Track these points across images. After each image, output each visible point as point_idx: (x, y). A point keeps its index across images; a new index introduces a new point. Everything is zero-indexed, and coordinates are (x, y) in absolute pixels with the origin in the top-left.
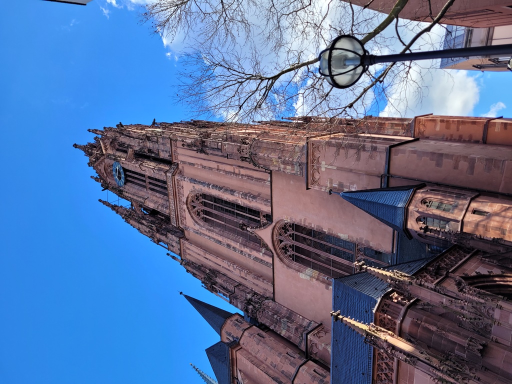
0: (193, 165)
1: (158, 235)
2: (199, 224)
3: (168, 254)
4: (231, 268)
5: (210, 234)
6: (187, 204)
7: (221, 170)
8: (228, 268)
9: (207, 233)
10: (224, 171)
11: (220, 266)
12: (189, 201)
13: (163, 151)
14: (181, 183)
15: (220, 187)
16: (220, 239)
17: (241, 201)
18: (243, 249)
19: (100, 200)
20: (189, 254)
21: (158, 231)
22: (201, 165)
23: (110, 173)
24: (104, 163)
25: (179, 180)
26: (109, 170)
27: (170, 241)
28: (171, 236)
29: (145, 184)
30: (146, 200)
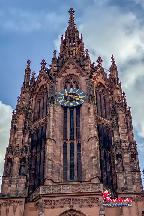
1: (17, 160)
6: (71, 210)
13: (125, 178)
14: (96, 205)
19: (29, 62)
21: (23, 160)
23: (67, 82)
24: (78, 74)
25: (98, 202)
26: (71, 81)
27: (16, 180)
28: (24, 182)
29: (69, 137)
30: (53, 141)
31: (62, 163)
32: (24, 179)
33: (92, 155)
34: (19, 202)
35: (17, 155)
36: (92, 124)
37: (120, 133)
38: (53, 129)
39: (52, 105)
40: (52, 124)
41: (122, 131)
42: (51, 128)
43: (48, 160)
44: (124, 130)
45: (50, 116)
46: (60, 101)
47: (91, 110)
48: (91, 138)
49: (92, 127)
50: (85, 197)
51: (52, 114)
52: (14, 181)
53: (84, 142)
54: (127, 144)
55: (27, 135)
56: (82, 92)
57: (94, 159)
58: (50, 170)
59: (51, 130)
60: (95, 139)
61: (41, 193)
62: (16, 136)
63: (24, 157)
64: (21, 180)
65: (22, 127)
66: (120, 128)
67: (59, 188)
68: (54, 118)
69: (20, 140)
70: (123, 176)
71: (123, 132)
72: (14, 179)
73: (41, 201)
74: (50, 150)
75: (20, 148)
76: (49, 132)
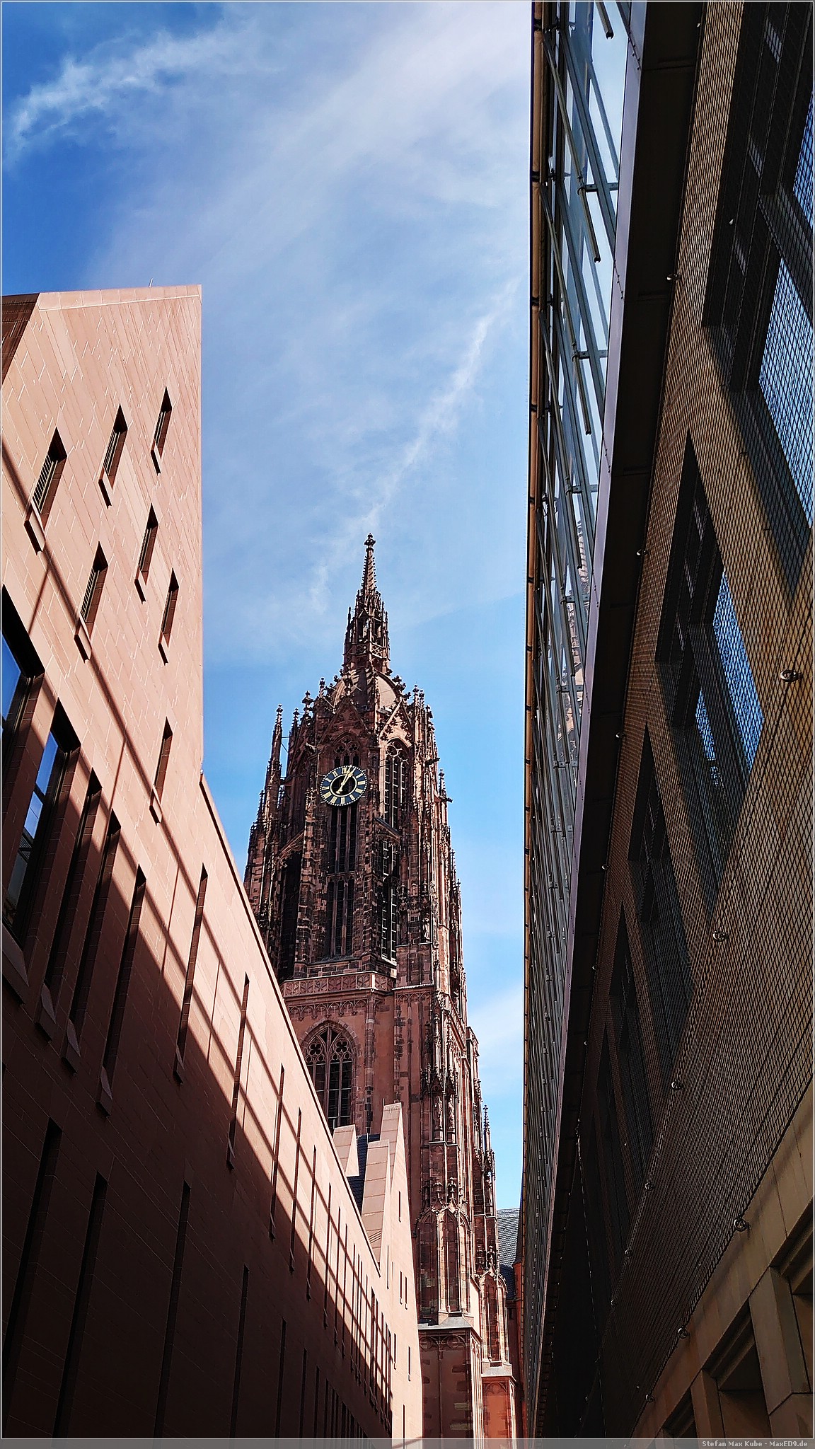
23: (341, 749)
24: (357, 732)
25: (365, 1006)
26: (347, 747)
46: (326, 796)
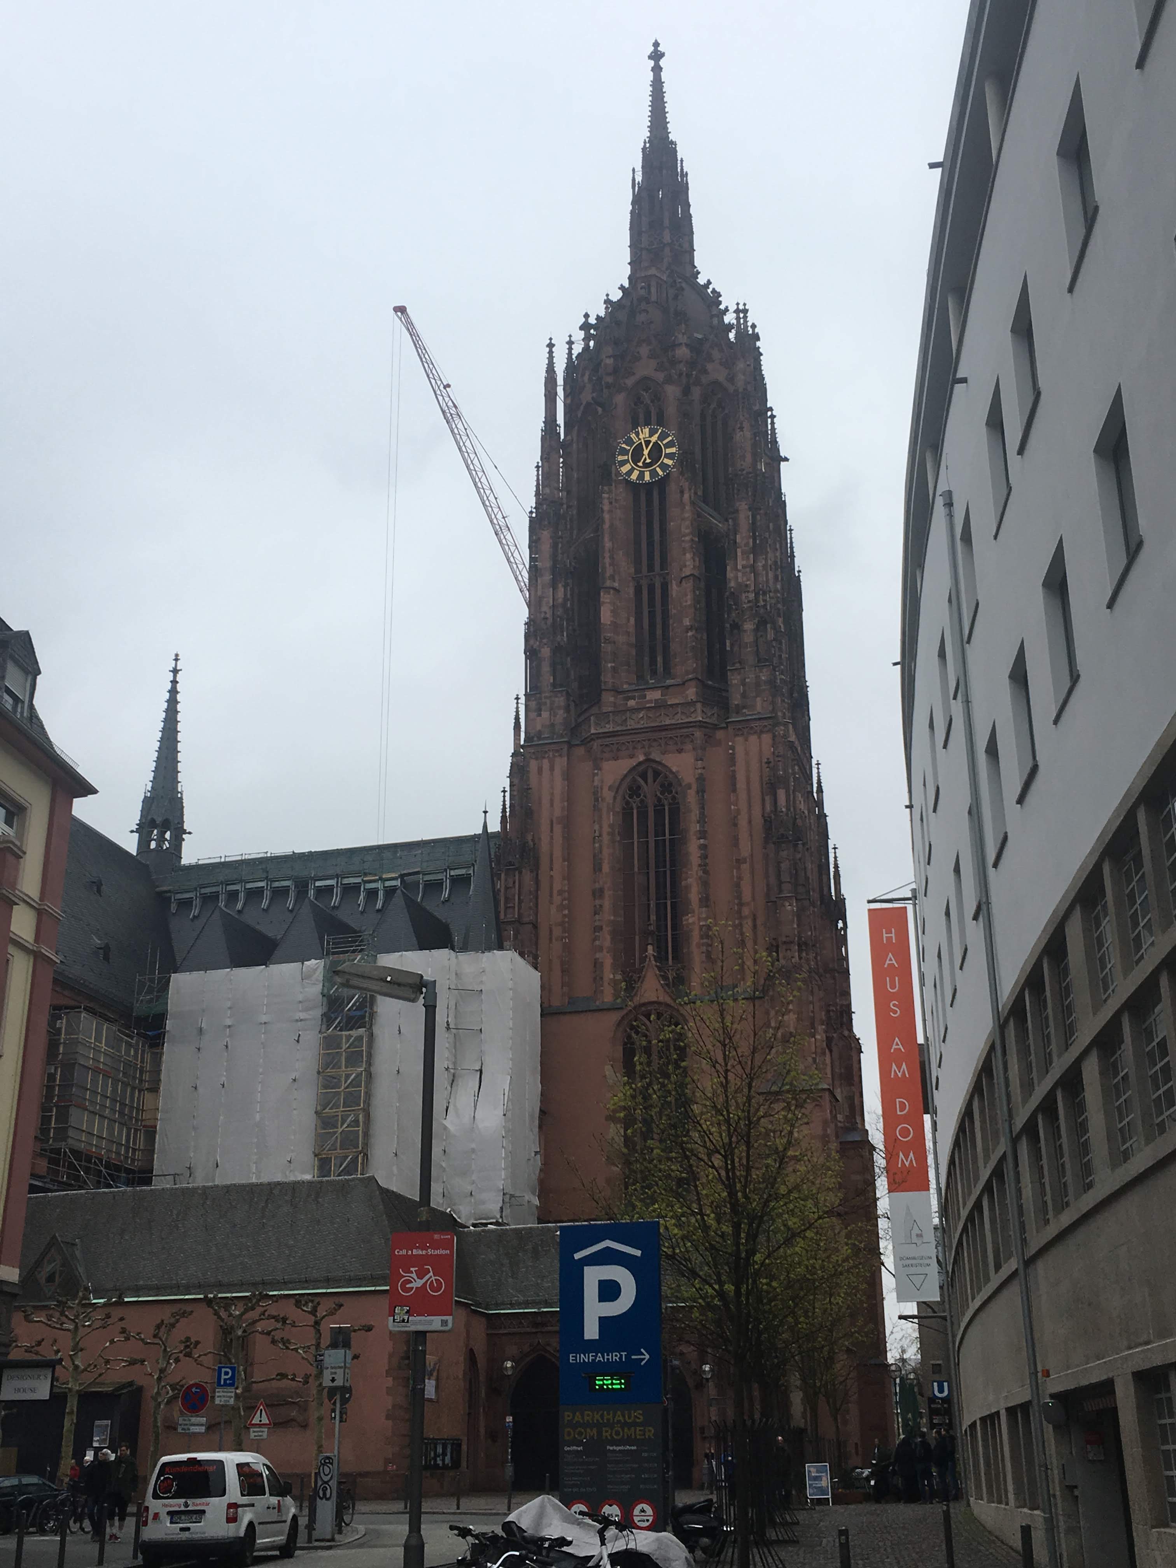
0: (734, 785)
1: (546, 652)
2: (615, 798)
3: (517, 698)
4: (557, 899)
5: (606, 838)
6: (648, 760)
7: (739, 868)
8: (555, 892)
9: (606, 829)
10: (740, 878)
11: (552, 869)
12: (654, 766)
14: (689, 747)
15: (706, 865)
16: (606, 868)
17: (694, 923)
18: (606, 929)
20: (540, 770)
21: (557, 650)
22: (738, 812)
27: (548, 701)
28: (562, 704)
29: (645, 569)
30: (612, 591)
31: (633, 640)
32: (562, 699)
33: (687, 622)
34: (557, 751)
35: (545, 641)
36: (687, 538)
37: (739, 567)
38: (612, 557)
39: (606, 488)
40: (608, 545)
41: (743, 560)
42: (607, 555)
43: (604, 643)
44: (748, 558)
45: (603, 521)
47: (686, 496)
48: (685, 577)
49: (687, 545)
50: (670, 734)
51: (606, 516)
52: (545, 704)
53: (674, 582)
54: (752, 596)
55: (560, 585)
56: (669, 436)
57: (690, 634)
58: (609, 665)
59: (607, 561)
60: (691, 581)
61: (593, 731)
62: (539, 593)
63: (559, 643)
64: (557, 699)
65: (548, 564)
66: (739, 551)
67: (624, 718)
68: (612, 526)
69: (548, 602)
70: (739, 677)
71: (744, 562)
72: (546, 697)
73: (595, 745)
74: (609, 614)
75: (550, 622)
76: (604, 568)
